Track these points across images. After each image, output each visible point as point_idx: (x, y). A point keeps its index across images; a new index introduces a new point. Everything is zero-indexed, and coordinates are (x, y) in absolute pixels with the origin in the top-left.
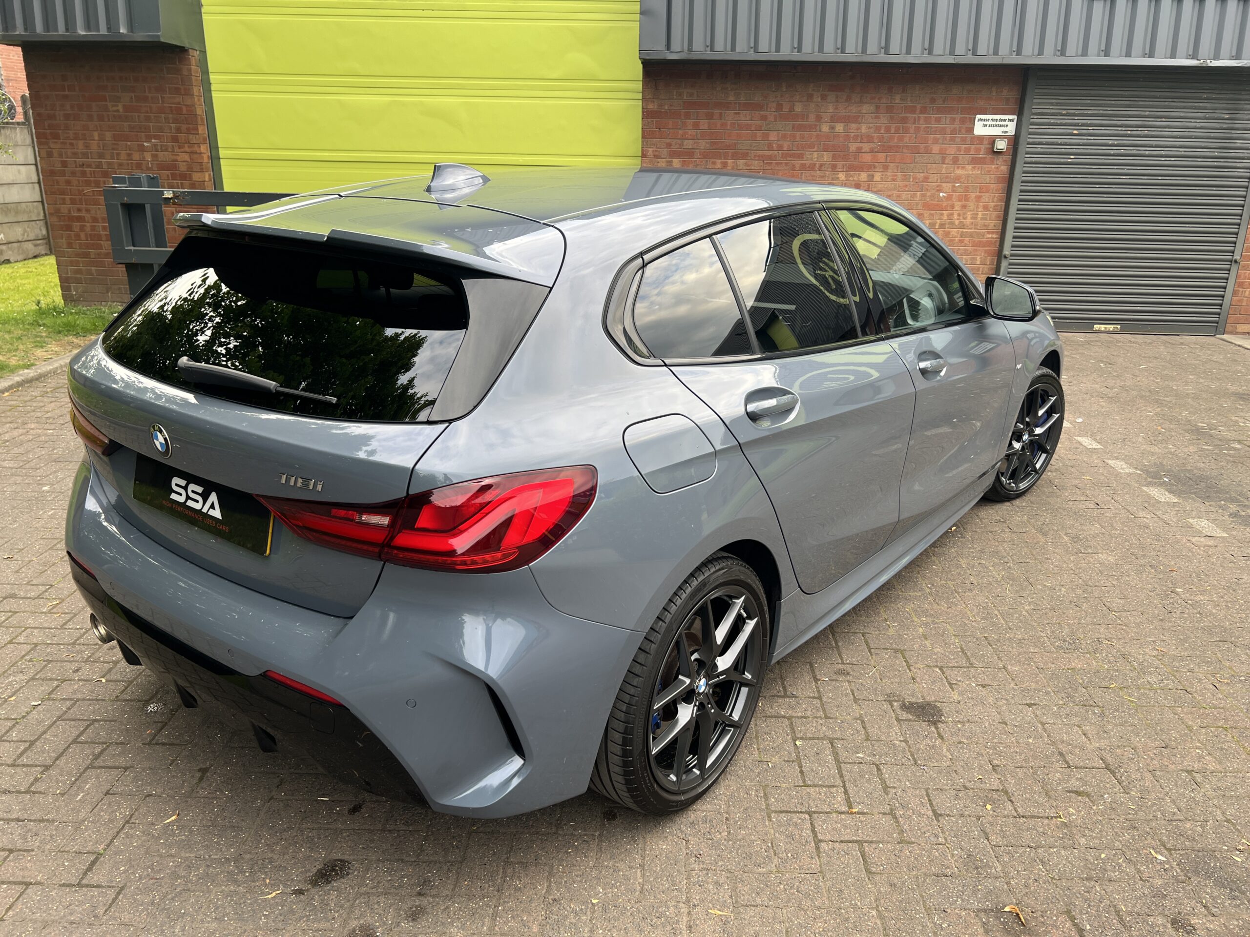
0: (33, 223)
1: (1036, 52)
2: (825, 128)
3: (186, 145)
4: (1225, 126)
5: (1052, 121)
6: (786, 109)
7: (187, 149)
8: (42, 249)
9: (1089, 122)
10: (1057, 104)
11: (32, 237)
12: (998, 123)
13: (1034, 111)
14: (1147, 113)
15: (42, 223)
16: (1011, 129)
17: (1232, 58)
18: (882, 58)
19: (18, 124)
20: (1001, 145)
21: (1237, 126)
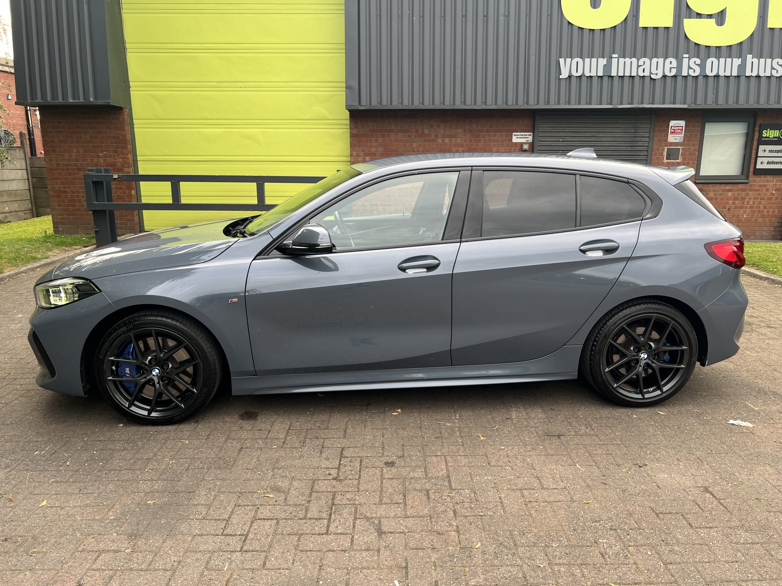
0: (24, 201)
1: (536, 103)
2: (440, 141)
3: (121, 154)
4: (632, 136)
5: (549, 135)
6: (420, 132)
7: (121, 156)
8: (28, 215)
9: (567, 135)
10: (551, 127)
11: (23, 209)
12: (524, 136)
13: (540, 130)
14: (594, 130)
15: (29, 201)
16: (530, 139)
17: (629, 104)
18: (463, 107)
19: (17, 147)
20: (526, 147)
21: (637, 135)
